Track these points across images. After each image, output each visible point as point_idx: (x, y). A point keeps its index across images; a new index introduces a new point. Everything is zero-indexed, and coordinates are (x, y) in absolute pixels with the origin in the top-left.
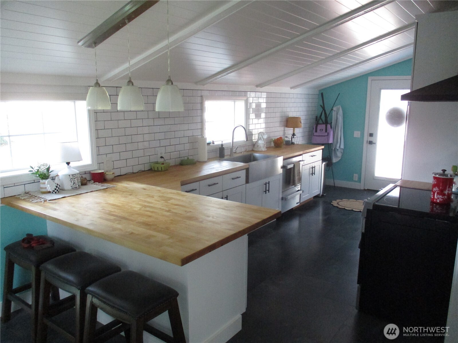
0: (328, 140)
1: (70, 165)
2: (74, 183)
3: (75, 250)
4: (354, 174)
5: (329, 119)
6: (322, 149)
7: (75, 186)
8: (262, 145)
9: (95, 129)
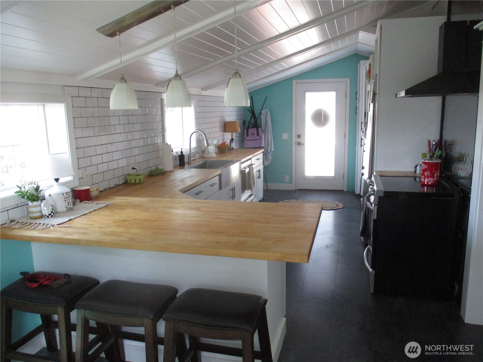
0: (261, 144)
1: (59, 181)
2: (69, 203)
3: (98, 282)
4: (285, 176)
5: (258, 122)
6: (262, 152)
7: (70, 206)
8: (212, 151)
9: (75, 138)
